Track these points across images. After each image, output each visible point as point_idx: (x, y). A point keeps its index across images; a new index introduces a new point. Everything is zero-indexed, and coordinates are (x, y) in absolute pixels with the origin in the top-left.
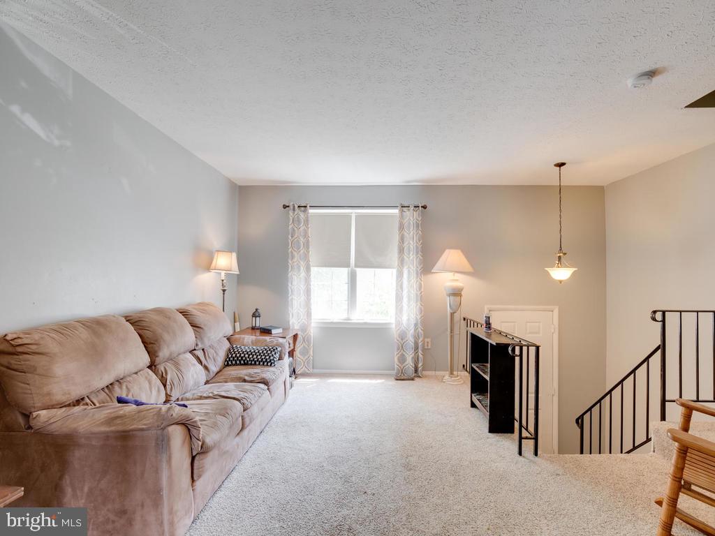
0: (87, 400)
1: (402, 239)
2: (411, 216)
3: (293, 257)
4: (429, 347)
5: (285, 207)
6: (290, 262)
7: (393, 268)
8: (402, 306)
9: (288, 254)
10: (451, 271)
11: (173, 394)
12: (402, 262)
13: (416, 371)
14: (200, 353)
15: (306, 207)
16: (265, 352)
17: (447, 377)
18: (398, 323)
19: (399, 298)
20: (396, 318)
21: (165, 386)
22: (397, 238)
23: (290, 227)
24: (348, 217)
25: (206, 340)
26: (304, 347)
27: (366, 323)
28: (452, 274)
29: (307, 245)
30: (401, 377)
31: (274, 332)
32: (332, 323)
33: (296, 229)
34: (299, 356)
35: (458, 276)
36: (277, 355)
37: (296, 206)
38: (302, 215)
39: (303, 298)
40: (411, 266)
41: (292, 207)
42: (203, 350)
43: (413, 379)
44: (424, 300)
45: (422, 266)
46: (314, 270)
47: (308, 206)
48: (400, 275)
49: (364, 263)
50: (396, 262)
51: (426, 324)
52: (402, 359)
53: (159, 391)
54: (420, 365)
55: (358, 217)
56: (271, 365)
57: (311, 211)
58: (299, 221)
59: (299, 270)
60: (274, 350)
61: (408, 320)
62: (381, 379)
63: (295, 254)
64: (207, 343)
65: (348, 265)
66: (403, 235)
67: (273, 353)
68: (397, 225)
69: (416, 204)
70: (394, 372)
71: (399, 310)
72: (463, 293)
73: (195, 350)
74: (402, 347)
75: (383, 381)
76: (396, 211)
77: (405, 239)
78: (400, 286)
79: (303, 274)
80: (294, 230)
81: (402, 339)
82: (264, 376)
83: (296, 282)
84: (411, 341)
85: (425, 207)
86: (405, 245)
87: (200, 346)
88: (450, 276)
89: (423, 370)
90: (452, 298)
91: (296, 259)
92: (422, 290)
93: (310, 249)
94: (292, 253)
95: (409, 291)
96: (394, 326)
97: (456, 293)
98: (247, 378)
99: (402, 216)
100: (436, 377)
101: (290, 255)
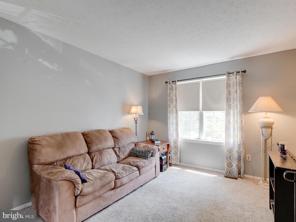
0: (55, 163)
1: (229, 93)
2: (235, 79)
3: (170, 107)
4: (250, 160)
5: (166, 83)
6: (168, 109)
7: (224, 111)
8: (230, 133)
9: (167, 105)
10: (265, 112)
11: (96, 166)
12: (229, 107)
13: (239, 173)
14: (117, 150)
15: (175, 81)
16: (145, 152)
17: (261, 182)
18: (227, 143)
19: (227, 129)
20: (225, 140)
21: (92, 162)
22: (225, 92)
23: (168, 92)
24: (198, 84)
25: (120, 144)
26: (176, 151)
27: (208, 142)
28: (264, 113)
29: (176, 100)
30: (229, 176)
31: (156, 142)
32: (189, 140)
33: (171, 93)
34: (173, 155)
35: (269, 114)
36: (150, 154)
37: (171, 82)
38: (174, 85)
39: (175, 126)
40: (235, 109)
41: (169, 83)
42: (119, 148)
43: (236, 179)
44: (244, 130)
45: (242, 109)
46: (180, 113)
47: (176, 81)
48: (228, 115)
49: (207, 108)
50: (225, 106)
51: (245, 145)
52: (230, 165)
53: (88, 164)
54: (242, 170)
55: (204, 83)
56: (146, 159)
57: (178, 83)
58: (172, 88)
59: (173, 113)
60: (149, 151)
61: (234, 142)
62: (215, 174)
63: (171, 105)
64: (120, 145)
65: (198, 109)
66: (230, 90)
67: (148, 153)
68: (225, 85)
69: (238, 71)
70: (224, 172)
71: (228, 135)
72: (273, 126)
73: (114, 148)
74: (229, 158)
75: (216, 176)
76: (225, 77)
77: (231, 93)
78: (228, 122)
79: (175, 115)
80: (170, 93)
81: (230, 153)
82: (138, 163)
83: (171, 119)
84: (236, 155)
85: (245, 72)
86: (231, 96)
87: (117, 146)
88: (263, 114)
89: (244, 173)
90: (264, 129)
91: (171, 107)
92: (243, 123)
93: (177, 102)
94: (170, 104)
95: (234, 124)
96: (224, 145)
97: (268, 126)
98: (132, 163)
99: (228, 79)
100: (254, 180)
101: (168, 106)
